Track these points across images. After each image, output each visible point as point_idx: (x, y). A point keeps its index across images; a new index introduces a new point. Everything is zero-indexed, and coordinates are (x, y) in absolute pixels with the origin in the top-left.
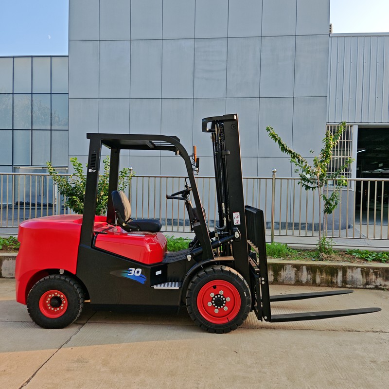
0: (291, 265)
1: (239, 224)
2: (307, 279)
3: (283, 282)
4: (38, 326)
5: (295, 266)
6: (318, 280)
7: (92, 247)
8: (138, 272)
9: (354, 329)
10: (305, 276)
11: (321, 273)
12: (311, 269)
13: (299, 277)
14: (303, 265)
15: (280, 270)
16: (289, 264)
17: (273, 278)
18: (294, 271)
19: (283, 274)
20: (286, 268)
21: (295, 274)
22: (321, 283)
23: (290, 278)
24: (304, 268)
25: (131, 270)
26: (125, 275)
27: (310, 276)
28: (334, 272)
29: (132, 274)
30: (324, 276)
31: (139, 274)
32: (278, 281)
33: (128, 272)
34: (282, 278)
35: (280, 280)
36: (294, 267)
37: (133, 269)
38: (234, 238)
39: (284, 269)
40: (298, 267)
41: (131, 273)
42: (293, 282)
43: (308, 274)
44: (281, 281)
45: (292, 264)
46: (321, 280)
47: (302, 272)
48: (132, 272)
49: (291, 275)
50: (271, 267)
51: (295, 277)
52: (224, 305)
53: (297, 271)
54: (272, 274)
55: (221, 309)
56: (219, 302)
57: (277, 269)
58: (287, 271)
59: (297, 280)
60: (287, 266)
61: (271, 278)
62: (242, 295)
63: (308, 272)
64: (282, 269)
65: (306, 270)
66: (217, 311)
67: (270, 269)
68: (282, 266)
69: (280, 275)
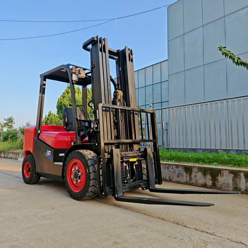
0: (227, 171)
2: (246, 187)
3: (221, 187)
5: (231, 172)
7: (38, 138)
8: (50, 153)
10: (243, 183)
13: (236, 184)
14: (241, 172)
15: (218, 175)
16: (226, 170)
17: (211, 182)
18: (231, 178)
19: (221, 179)
20: (223, 173)
21: (233, 181)
23: (228, 184)
24: (242, 174)
25: (47, 152)
26: (45, 155)
31: (50, 155)
32: (216, 186)
34: (220, 183)
35: (218, 184)
36: (231, 173)
38: (92, 129)
39: (221, 174)
40: (236, 174)
42: (231, 189)
43: (246, 182)
44: (219, 186)
45: (229, 170)
47: (240, 179)
49: (229, 181)
50: (208, 171)
51: (233, 184)
52: (78, 178)
53: (234, 177)
54: (210, 179)
55: (77, 181)
56: (76, 175)
57: (215, 174)
58: (224, 176)
59: (235, 187)
60: (224, 172)
61: (210, 183)
62: (86, 171)
63: (246, 179)
64: (220, 175)
65: (244, 177)
66: (75, 182)
67: (207, 173)
68: (219, 171)
69: (217, 180)
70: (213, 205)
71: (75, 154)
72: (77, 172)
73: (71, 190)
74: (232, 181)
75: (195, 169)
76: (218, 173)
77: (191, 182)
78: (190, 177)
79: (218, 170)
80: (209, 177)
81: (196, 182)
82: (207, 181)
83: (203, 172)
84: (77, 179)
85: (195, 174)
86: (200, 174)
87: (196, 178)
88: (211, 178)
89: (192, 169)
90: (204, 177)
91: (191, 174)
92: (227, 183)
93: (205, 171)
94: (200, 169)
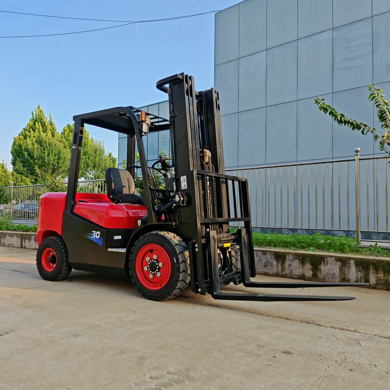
0: (333, 258)
1: (186, 188)
2: (357, 278)
3: (325, 279)
5: (338, 259)
6: (373, 280)
7: (72, 212)
8: (98, 235)
10: (353, 273)
11: (377, 270)
12: (362, 264)
13: (345, 274)
14: (350, 259)
15: (320, 264)
16: (331, 256)
17: (311, 273)
18: (338, 266)
19: (324, 269)
20: (327, 261)
21: (340, 270)
22: (378, 284)
23: (333, 274)
24: (352, 262)
25: (93, 233)
27: (360, 274)
29: (94, 237)
30: (381, 275)
31: (98, 237)
32: (317, 277)
33: (91, 234)
34: (323, 274)
35: (321, 276)
36: (337, 261)
37: (95, 232)
38: (176, 202)
39: (324, 262)
40: (344, 262)
41: (93, 236)
42: (337, 281)
43: (357, 271)
45: (335, 257)
46: (377, 280)
47: (349, 267)
48: (94, 235)
49: (335, 271)
50: (308, 259)
51: (340, 274)
52: (157, 270)
53: (342, 266)
54: (309, 268)
55: (154, 275)
56: (153, 267)
57: (316, 262)
58: (328, 265)
59: (343, 278)
60: (329, 259)
61: (309, 274)
62: (172, 261)
63: (356, 268)
64: (323, 263)
65: (354, 265)
66: (151, 276)
67: (307, 261)
68: (322, 259)
69: (320, 270)
70: (355, 298)
71: (151, 238)
72: (155, 262)
73: (144, 288)
74: (338, 271)
75: (290, 256)
76: (321, 261)
77: (284, 273)
78: (282, 266)
79: (321, 257)
80: (308, 266)
81: (290, 274)
82: (306, 271)
83: (301, 260)
84: (155, 272)
85: (290, 263)
86: (296, 263)
87: (291, 268)
88: (311, 267)
89: (286, 256)
90: (301, 266)
91: (283, 262)
92: (332, 273)
93: (303, 259)
94: (297, 256)
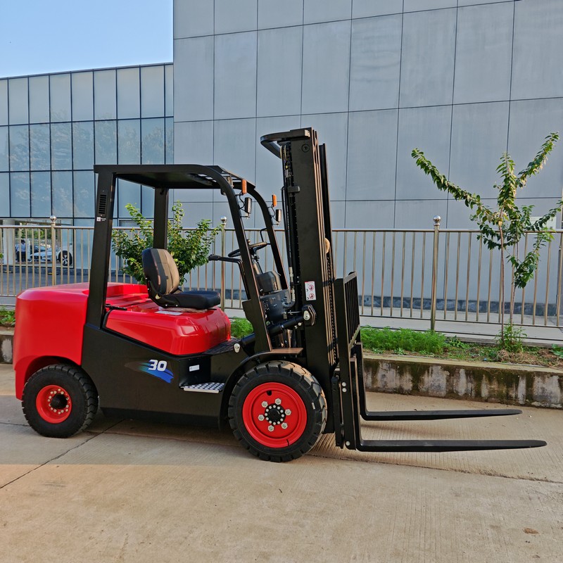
0: (440, 367)
1: (315, 298)
2: (467, 390)
3: (428, 392)
4: (36, 432)
5: (446, 368)
6: (485, 392)
7: (101, 327)
8: (162, 366)
9: (499, 472)
10: (463, 385)
11: (490, 381)
12: (473, 373)
13: (452, 386)
14: (460, 367)
15: (423, 373)
16: (437, 365)
17: (411, 385)
18: (445, 376)
19: (428, 380)
20: (432, 370)
21: (447, 381)
22: (490, 396)
23: (439, 386)
24: (462, 371)
25: (153, 363)
26: (144, 369)
27: (470, 386)
28: (512, 382)
29: (154, 369)
30: (495, 386)
31: (164, 369)
32: (418, 390)
33: (148, 364)
34: (426, 386)
35: (423, 388)
36: (445, 370)
37: (156, 361)
39: (428, 372)
40: (452, 371)
41: (152, 367)
42: (443, 393)
43: (467, 382)
44: (424, 390)
45: (442, 365)
46: (489, 392)
47: (459, 378)
48: (155, 365)
49: (441, 382)
50: (408, 368)
51: (447, 386)
52: (282, 420)
53: (450, 375)
54: (409, 379)
55: (277, 426)
56: (274, 416)
57: (418, 371)
58: (433, 375)
59: (450, 390)
60: (434, 368)
61: (408, 386)
62: (308, 407)
63: (467, 378)
64: (426, 372)
65: (465, 375)
66: (271, 428)
67: (406, 371)
68: (425, 368)
69: (422, 382)
70: (542, 444)
71: (271, 374)
72: (279, 408)
73: (258, 444)
74: (445, 382)
75: (384, 364)
76: (424, 371)
77: (375, 387)
78: (373, 378)
79: (424, 366)
80: (408, 377)
81: (384, 386)
82: (405, 383)
83: (399, 369)
84: (279, 423)
85: (384, 373)
86: (392, 374)
87: (385, 379)
88: (411, 378)
89: (378, 364)
90: (398, 377)
91: (375, 373)
92: (437, 384)
93: (401, 368)
94: (393, 364)
